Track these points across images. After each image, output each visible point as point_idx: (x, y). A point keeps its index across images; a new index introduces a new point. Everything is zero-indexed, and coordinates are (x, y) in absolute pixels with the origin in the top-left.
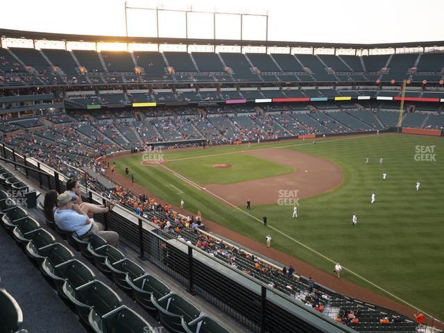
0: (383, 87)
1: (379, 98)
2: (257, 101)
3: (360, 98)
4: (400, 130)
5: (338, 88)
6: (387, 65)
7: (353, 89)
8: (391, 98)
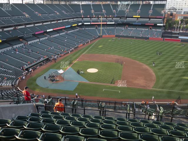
0: (84, 19)
1: (85, 24)
2: (48, 31)
3: (79, 24)
5: (69, 20)
6: (81, 9)
7: (73, 20)
8: (89, 23)
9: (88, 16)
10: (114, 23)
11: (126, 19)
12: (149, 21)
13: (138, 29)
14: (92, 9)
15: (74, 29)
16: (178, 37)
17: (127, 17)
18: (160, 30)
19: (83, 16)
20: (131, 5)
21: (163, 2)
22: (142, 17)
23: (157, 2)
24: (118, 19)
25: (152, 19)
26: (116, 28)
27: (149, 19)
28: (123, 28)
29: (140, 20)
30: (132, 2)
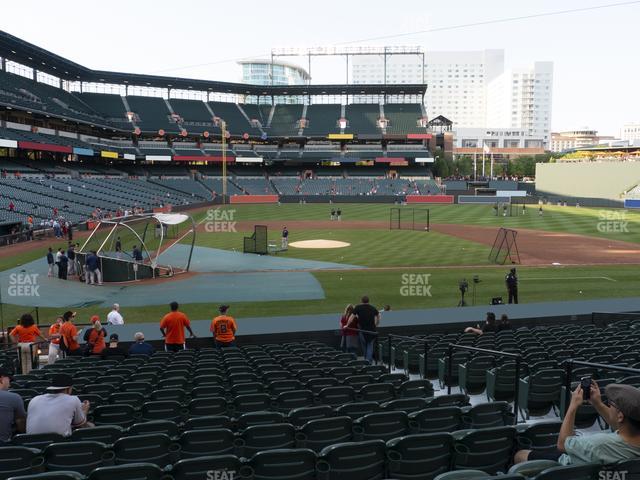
0: (140, 142)
1: (148, 158)
3: (128, 156)
4: (227, 199)
5: (84, 138)
6: (127, 108)
7: (99, 142)
8: (168, 158)
9: (161, 132)
10: (260, 160)
11: (302, 147)
12: (385, 153)
13: (352, 178)
14: (172, 111)
15: (104, 174)
16: (494, 193)
17: (302, 142)
18: (428, 178)
19: (137, 131)
20: (309, 106)
21: (414, 99)
22: (361, 137)
23: (394, 99)
24: (273, 149)
25: (392, 146)
26: (270, 178)
27: (380, 146)
28: (298, 178)
29: (351, 149)
30: (313, 97)
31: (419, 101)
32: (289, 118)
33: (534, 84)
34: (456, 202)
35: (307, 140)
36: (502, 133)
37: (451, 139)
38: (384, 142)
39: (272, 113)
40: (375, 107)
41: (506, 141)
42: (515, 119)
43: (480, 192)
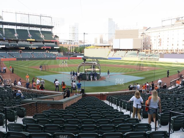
10: (4, 46)
11: (17, 42)
12: (44, 45)
16: (76, 56)
17: (17, 41)
18: (58, 53)
20: (16, 29)
21: (49, 30)
22: (37, 40)
23: (43, 29)
24: (7, 43)
25: (46, 43)
26: (8, 52)
27: (43, 43)
28: (18, 52)
29: (34, 44)
30: (18, 27)
31: (51, 31)
32: (10, 33)
33: (74, 28)
34: (69, 59)
35: (19, 40)
36: (68, 41)
37: (59, 42)
38: (44, 42)
39: (4, 31)
40: (38, 31)
41: (69, 43)
42: (70, 37)
43: (73, 56)
